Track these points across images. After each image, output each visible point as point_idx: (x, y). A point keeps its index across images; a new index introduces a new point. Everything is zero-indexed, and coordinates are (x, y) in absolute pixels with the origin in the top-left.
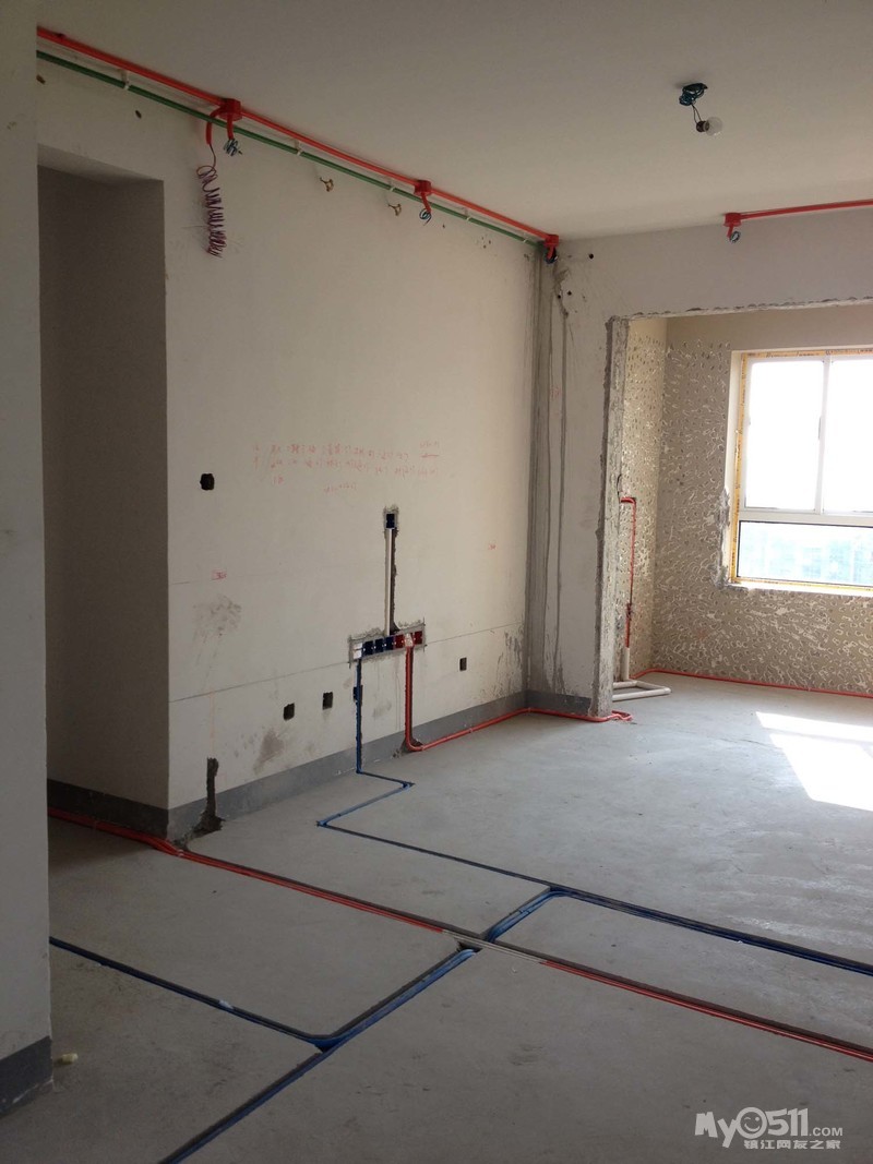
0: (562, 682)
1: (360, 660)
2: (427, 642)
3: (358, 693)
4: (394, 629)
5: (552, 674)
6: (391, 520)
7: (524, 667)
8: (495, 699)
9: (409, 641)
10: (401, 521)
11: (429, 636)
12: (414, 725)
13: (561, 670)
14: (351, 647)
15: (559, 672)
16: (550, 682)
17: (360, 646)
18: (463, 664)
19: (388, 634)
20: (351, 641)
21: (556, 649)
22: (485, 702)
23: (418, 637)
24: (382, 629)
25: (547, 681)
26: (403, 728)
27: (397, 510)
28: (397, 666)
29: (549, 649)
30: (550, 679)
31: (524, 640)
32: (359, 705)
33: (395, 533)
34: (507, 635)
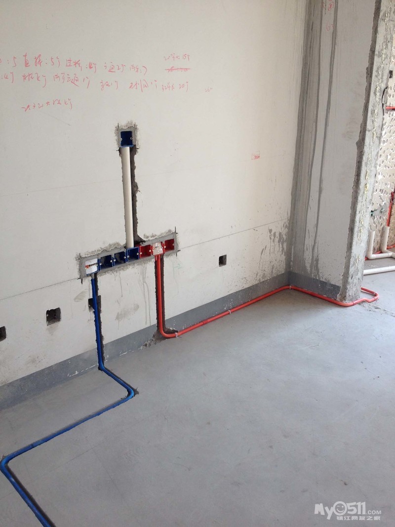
0: (318, 270)
1: (96, 274)
2: (180, 247)
3: (95, 303)
4: (138, 242)
5: (310, 261)
6: (127, 138)
7: (288, 254)
8: (257, 282)
9: (158, 250)
10: (140, 139)
11: (181, 242)
12: (167, 317)
13: (317, 260)
14: (81, 264)
15: (315, 262)
16: (309, 268)
17: (95, 261)
18: (222, 261)
19: (132, 245)
20: (80, 259)
21: (315, 243)
22: (246, 286)
23: (170, 245)
24: (123, 242)
25: (305, 267)
26: (154, 321)
27: (135, 128)
28: (143, 274)
29: (309, 242)
30: (308, 265)
31: (288, 233)
32: (97, 314)
33: (133, 151)
34: (270, 231)
